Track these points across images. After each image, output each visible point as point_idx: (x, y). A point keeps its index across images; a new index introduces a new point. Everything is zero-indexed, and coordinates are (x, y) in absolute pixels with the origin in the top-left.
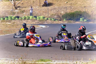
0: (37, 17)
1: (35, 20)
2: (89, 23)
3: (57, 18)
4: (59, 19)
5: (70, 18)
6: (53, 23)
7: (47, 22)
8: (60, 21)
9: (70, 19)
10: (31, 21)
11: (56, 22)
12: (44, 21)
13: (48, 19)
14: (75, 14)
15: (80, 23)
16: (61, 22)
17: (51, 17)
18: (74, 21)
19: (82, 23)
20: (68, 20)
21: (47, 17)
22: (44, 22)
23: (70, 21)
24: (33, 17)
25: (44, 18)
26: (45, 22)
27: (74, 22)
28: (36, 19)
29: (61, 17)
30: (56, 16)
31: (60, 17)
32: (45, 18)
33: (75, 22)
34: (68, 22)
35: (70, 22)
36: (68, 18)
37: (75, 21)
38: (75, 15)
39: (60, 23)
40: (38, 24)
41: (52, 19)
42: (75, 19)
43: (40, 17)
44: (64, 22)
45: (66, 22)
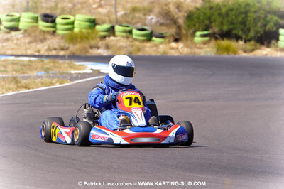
0: (59, 20)
1: (48, 36)
3: (162, 25)
4: (173, 31)
5: (225, 28)
6: (139, 50)
7: (107, 47)
8: (176, 40)
9: (226, 35)
10: (27, 40)
11: (156, 46)
12: (93, 42)
13: (111, 31)
15: (279, 54)
16: (180, 45)
17: (129, 19)
18: (249, 46)
20: (216, 39)
21: (110, 22)
22: (91, 48)
23: (225, 43)
24: (36, 20)
25: (93, 23)
26: (98, 48)
27: (245, 52)
28: (54, 32)
29: (181, 21)
30: (152, 18)
31: (175, 22)
32: (98, 27)
33: (253, 50)
34: (219, 49)
35: (227, 49)
36: (216, 29)
37: (252, 42)
39: (174, 53)
40: (62, 53)
41: (135, 31)
42: (252, 34)
43: (72, 18)
44: (198, 46)
45: (208, 49)
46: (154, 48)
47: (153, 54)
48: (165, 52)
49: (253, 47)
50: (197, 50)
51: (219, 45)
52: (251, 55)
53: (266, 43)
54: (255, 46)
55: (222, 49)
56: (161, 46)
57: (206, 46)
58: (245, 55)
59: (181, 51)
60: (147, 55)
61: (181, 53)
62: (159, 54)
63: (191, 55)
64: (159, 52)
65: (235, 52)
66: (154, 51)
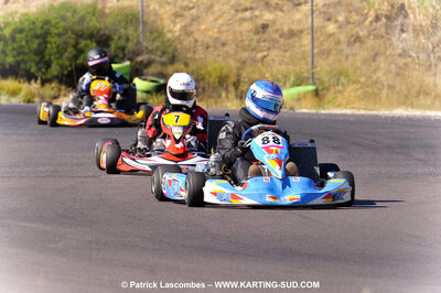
14: (54, 31)
38: (59, 35)
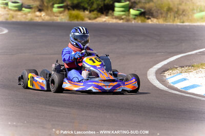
2: (149, 22)
4: (37, 3)
5: (75, 2)
6: (13, 17)
8: (40, 10)
9: (76, 7)
11: (25, 14)
15: (114, 21)
16: (43, 14)
19: (121, 22)
20: (69, 9)
23: (75, 12)
27: (90, 19)
33: (96, 18)
34: (71, 17)
35: (77, 17)
36: (69, 3)
37: (95, 12)
39: (38, 20)
41: (10, 4)
42: (95, 6)
44: (56, 14)
45: (63, 17)
46: (24, 16)
47: (23, 20)
48: (31, 19)
49: (96, 16)
50: (55, 18)
51: (71, 14)
52: (94, 21)
53: (105, 13)
54: (97, 15)
55: (73, 17)
56: (29, 15)
57: (62, 15)
58: (89, 21)
59: (43, 18)
60: (18, 20)
61: (43, 20)
62: (27, 21)
63: (51, 21)
64: (27, 19)
65: (83, 20)
66: (24, 18)
